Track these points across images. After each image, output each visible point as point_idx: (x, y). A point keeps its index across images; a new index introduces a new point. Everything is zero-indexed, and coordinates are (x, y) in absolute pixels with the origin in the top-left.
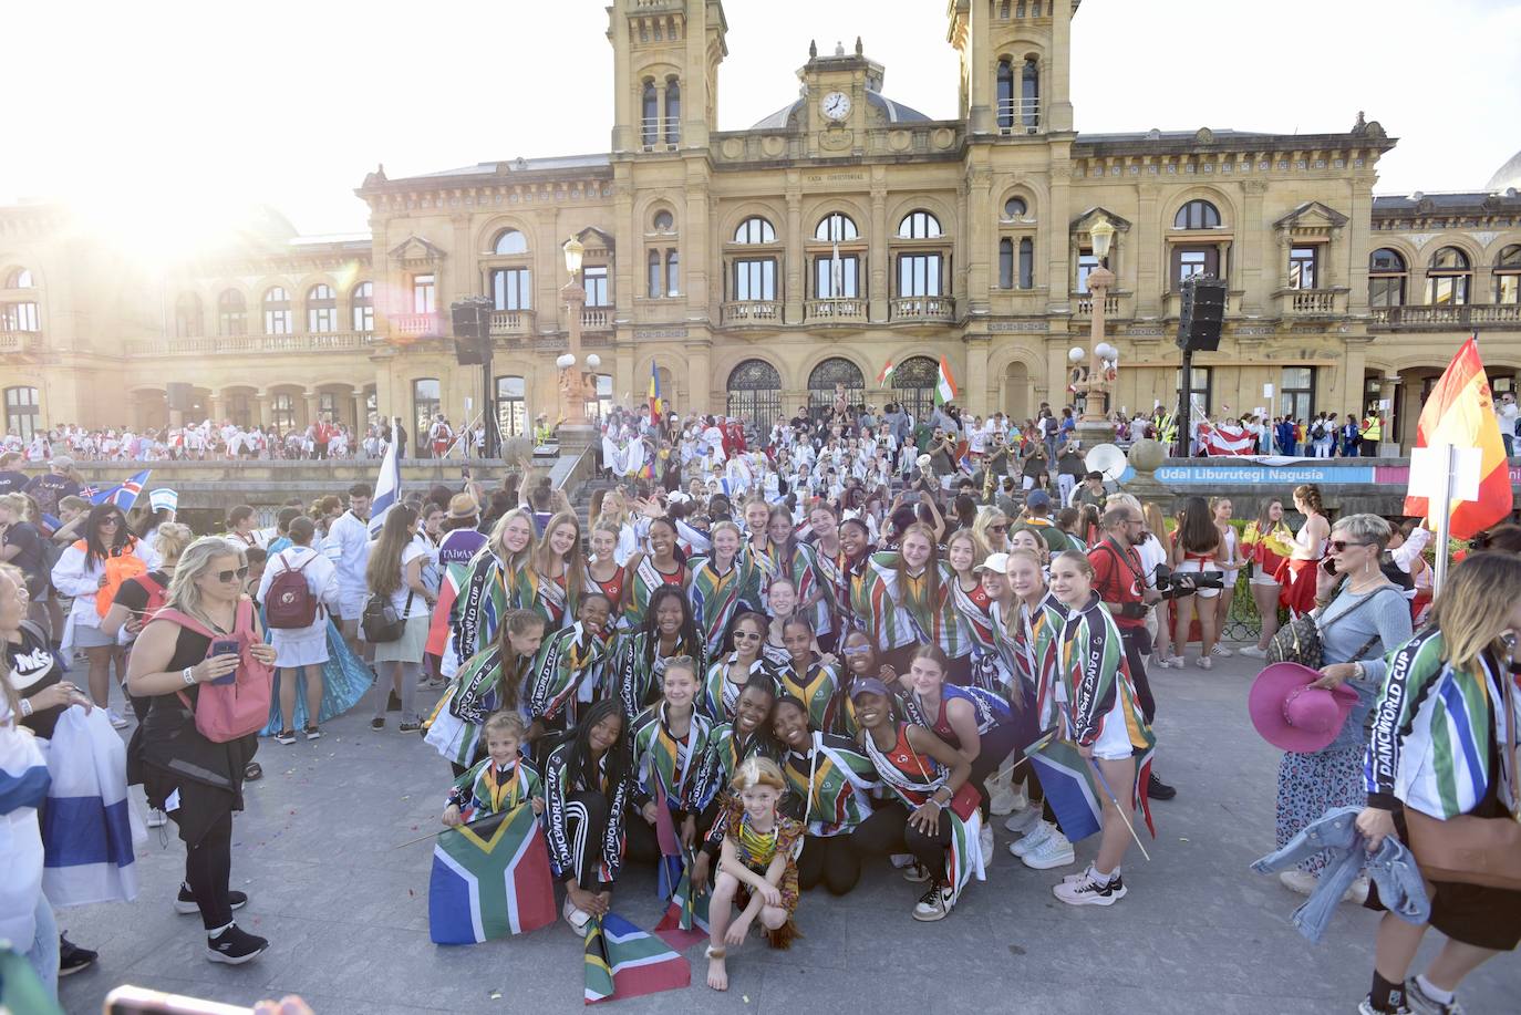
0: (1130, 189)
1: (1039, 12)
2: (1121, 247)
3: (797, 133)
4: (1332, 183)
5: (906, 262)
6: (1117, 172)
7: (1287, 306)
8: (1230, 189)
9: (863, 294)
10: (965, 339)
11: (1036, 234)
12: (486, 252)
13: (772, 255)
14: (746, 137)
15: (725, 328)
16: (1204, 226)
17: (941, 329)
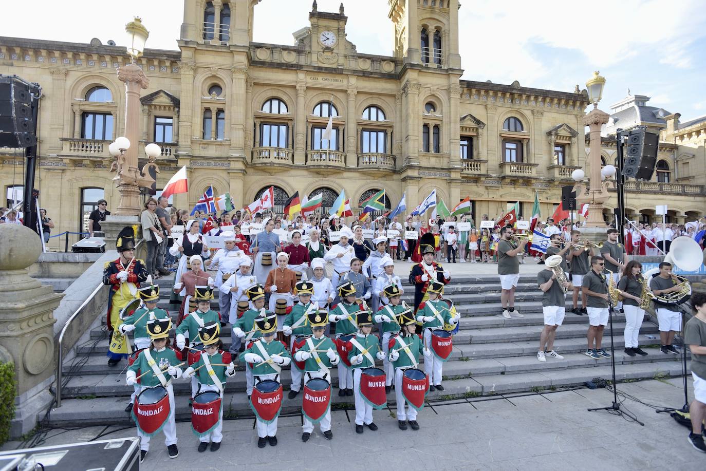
1: (442, 6)
2: (480, 136)
3: (305, 51)
4: (569, 116)
5: (366, 134)
6: (476, 98)
7: (556, 173)
8: (528, 113)
9: (341, 149)
10: (404, 180)
11: (442, 123)
12: (79, 99)
13: (286, 122)
14: (272, 48)
15: (255, 164)
16: (516, 131)
17: (389, 173)
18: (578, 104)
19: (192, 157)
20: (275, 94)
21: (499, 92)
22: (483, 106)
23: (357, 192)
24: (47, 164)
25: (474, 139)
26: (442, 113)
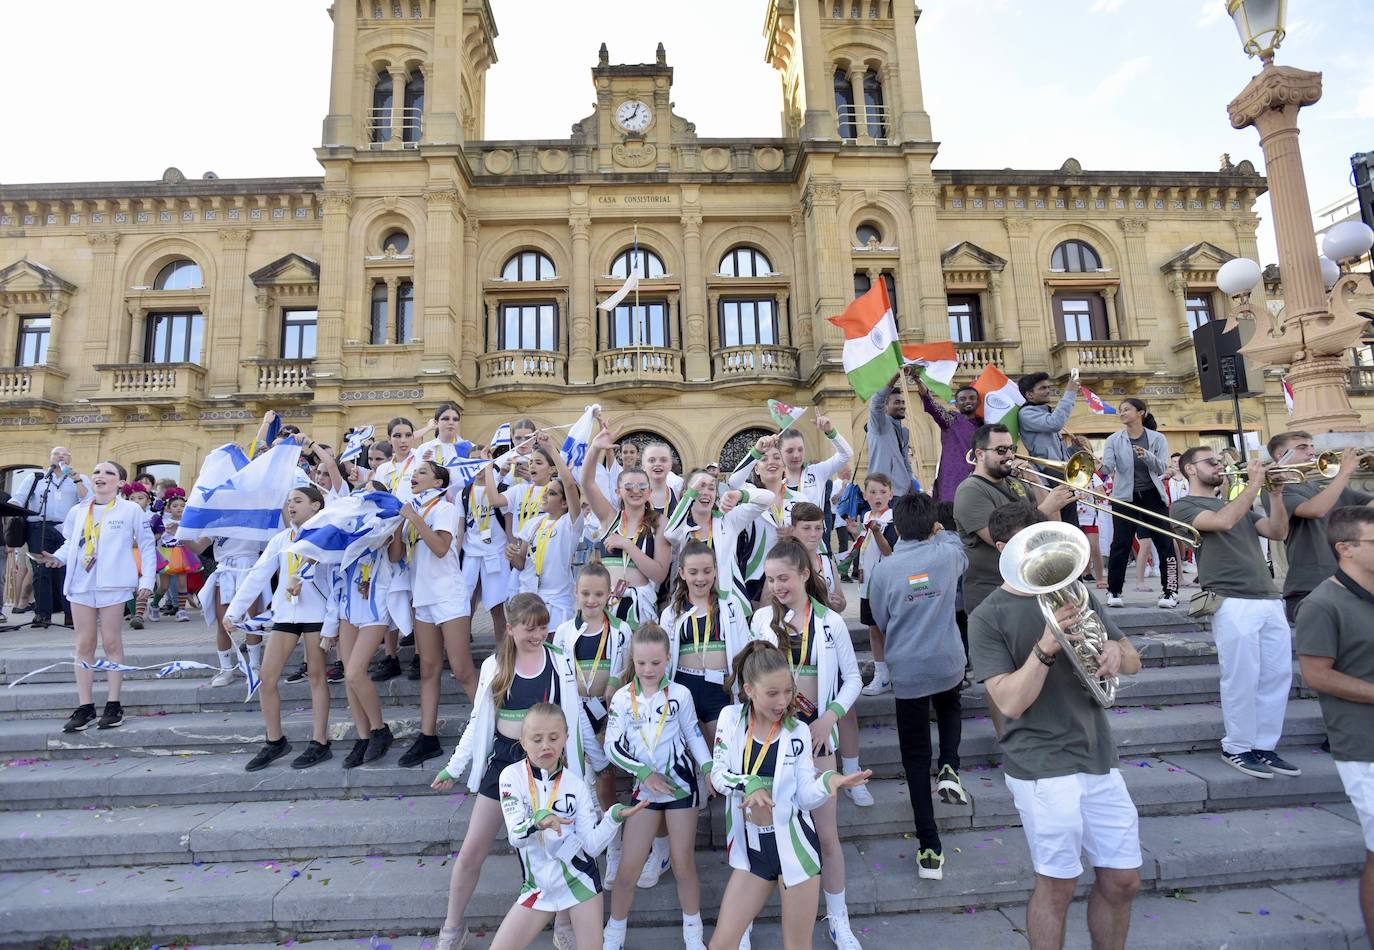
0: (997, 225)
1: (877, 15)
2: (996, 289)
3: (584, 146)
4: (1214, 224)
5: (730, 309)
6: (979, 205)
8: (1108, 227)
9: (675, 344)
10: (818, 400)
11: (899, 266)
12: (140, 287)
13: (551, 296)
14: (517, 148)
15: (482, 390)
16: (1083, 269)
17: (785, 390)
18: (1233, 194)
19: (343, 383)
20: (526, 240)
21: (1031, 188)
22: (997, 224)
23: (713, 436)
24: (73, 419)
25: (984, 298)
26: (895, 242)
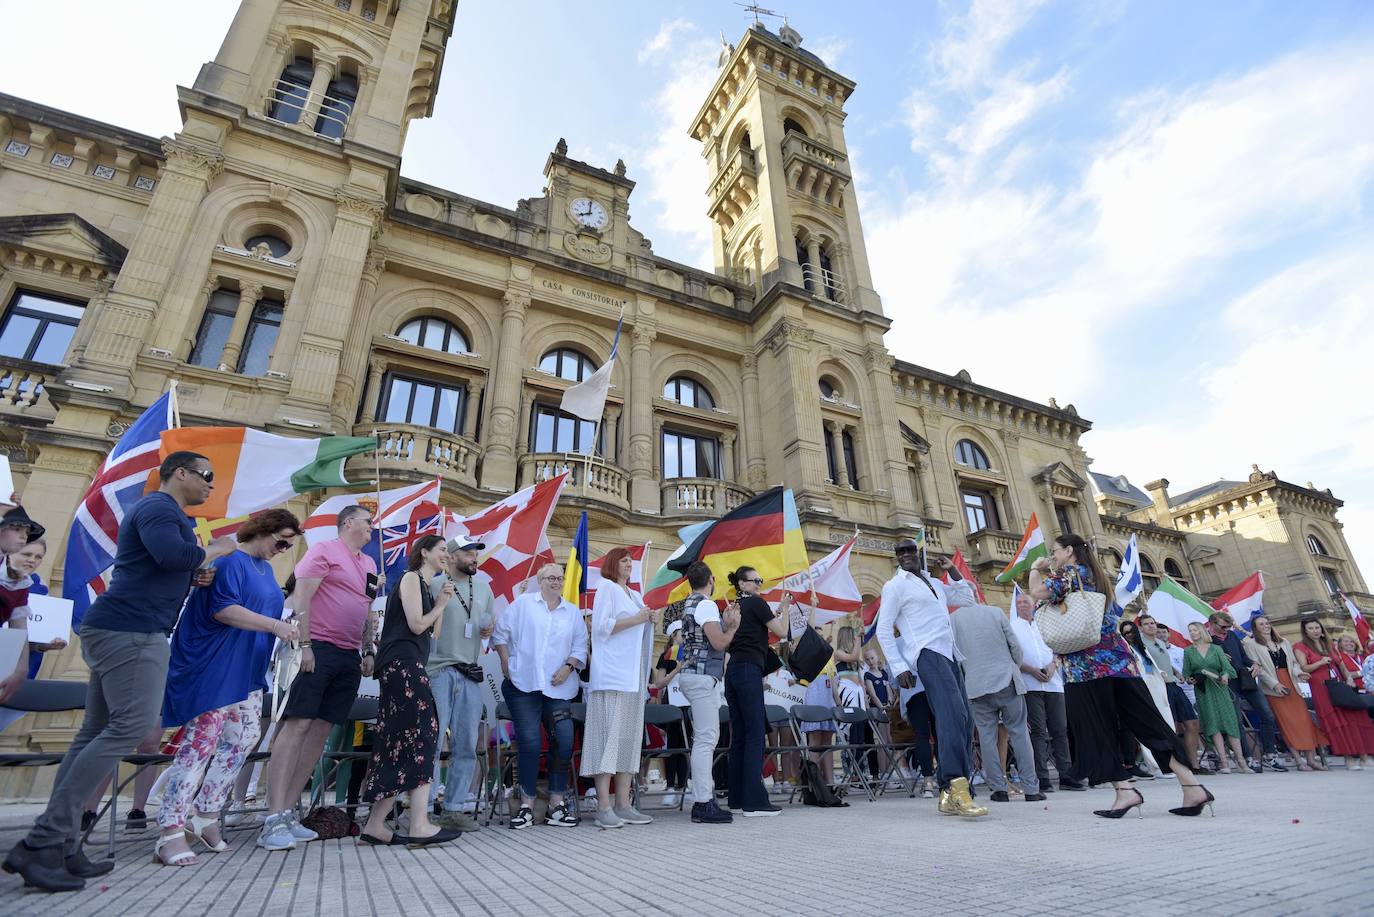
1: (831, 202)
2: (923, 470)
4: (1058, 450)
5: (671, 441)
6: (899, 390)
8: (992, 435)
11: (861, 424)
13: (463, 376)
14: (449, 199)
16: (978, 468)
18: (1067, 429)
19: (123, 407)
20: (440, 303)
21: (939, 386)
22: (915, 410)
26: (856, 401)
